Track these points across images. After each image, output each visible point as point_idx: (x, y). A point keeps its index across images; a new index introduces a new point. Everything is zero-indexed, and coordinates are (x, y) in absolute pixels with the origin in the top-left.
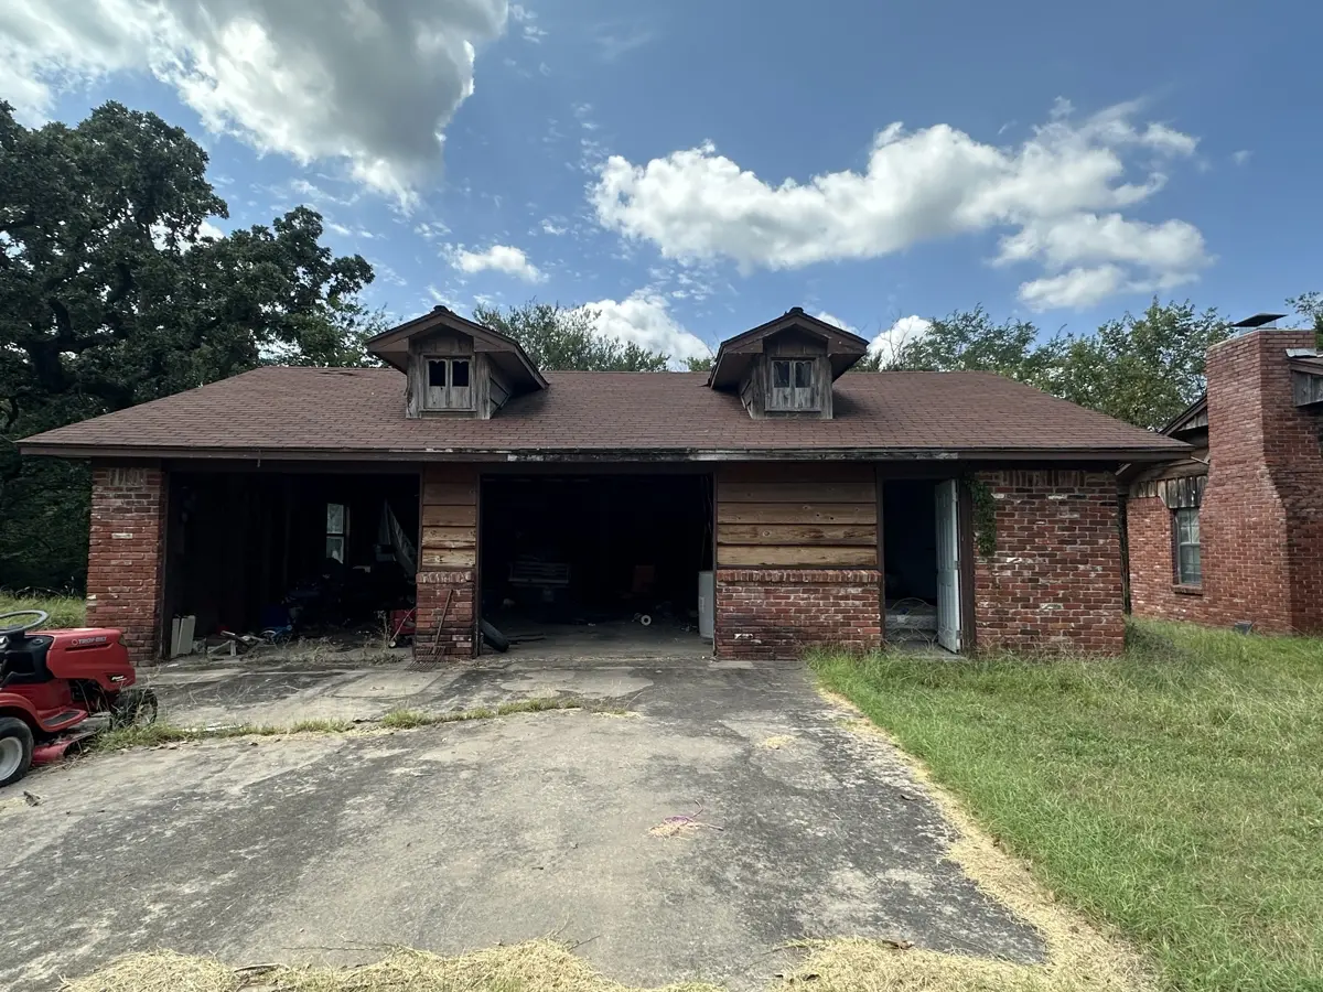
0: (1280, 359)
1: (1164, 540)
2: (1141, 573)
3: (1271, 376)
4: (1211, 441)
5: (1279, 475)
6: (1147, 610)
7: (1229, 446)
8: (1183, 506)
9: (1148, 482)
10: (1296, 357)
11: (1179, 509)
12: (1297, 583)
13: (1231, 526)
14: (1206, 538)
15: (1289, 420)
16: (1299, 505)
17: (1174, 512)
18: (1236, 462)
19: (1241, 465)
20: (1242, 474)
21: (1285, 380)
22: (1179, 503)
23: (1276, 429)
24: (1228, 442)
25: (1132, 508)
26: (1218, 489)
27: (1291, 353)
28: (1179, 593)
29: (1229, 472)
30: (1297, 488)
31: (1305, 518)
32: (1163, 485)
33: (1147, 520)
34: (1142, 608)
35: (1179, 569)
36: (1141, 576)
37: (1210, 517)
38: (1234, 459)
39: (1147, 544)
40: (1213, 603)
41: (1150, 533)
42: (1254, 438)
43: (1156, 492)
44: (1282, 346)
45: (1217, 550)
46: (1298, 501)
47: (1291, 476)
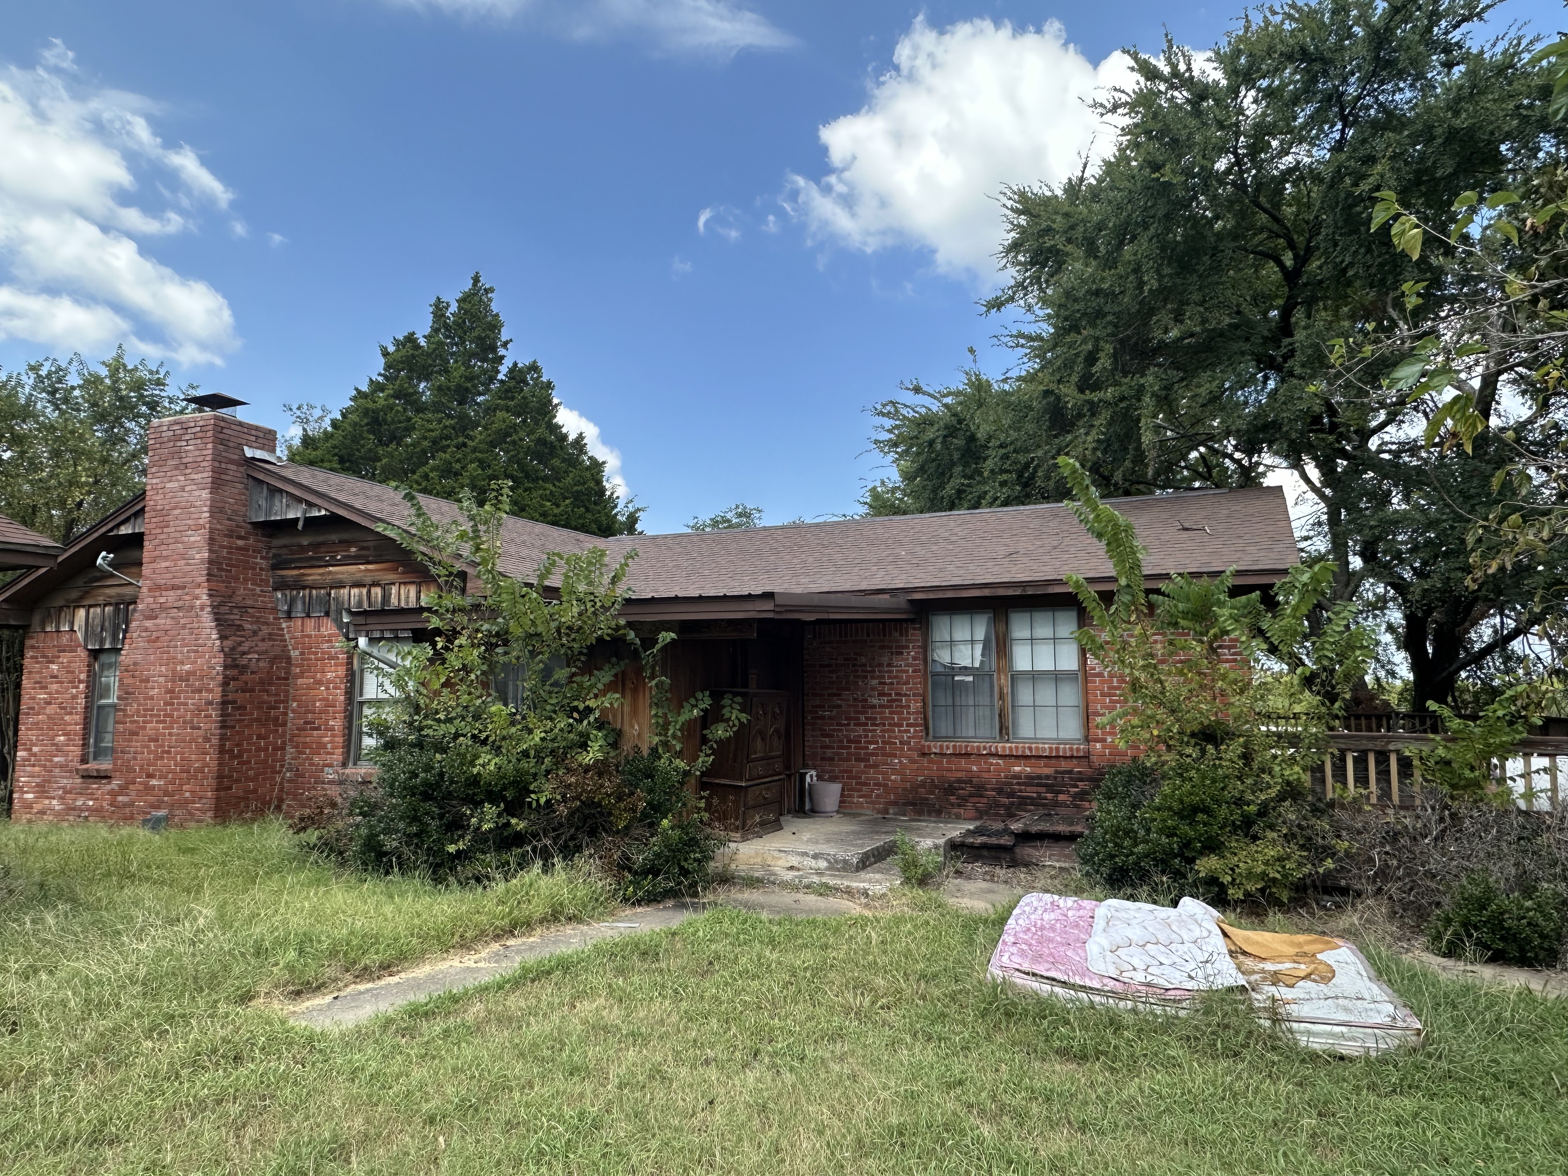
0: (236, 457)
1: (74, 697)
2: (35, 749)
3: (224, 477)
4: (145, 554)
5: (223, 610)
6: (37, 807)
7: (167, 564)
8: (107, 646)
9: (61, 608)
10: (253, 459)
11: (101, 651)
12: (227, 752)
13: (159, 675)
14: (126, 694)
15: (240, 538)
16: (241, 649)
17: (95, 654)
18: (174, 588)
19: (180, 592)
20: (180, 604)
21: (241, 486)
22: (102, 641)
23: (224, 547)
24: (166, 558)
25: (33, 647)
26: (149, 624)
27: (249, 453)
28: (87, 777)
29: (162, 600)
30: (240, 628)
31: (245, 667)
32: (81, 613)
33: (54, 667)
34: (28, 806)
35: (92, 741)
36: (35, 755)
37: (135, 664)
38: (170, 582)
39: (49, 703)
40: (123, 790)
41: (55, 686)
42: (197, 556)
43: (72, 624)
44: (240, 441)
45: (138, 711)
46: (240, 644)
47: (236, 611)
